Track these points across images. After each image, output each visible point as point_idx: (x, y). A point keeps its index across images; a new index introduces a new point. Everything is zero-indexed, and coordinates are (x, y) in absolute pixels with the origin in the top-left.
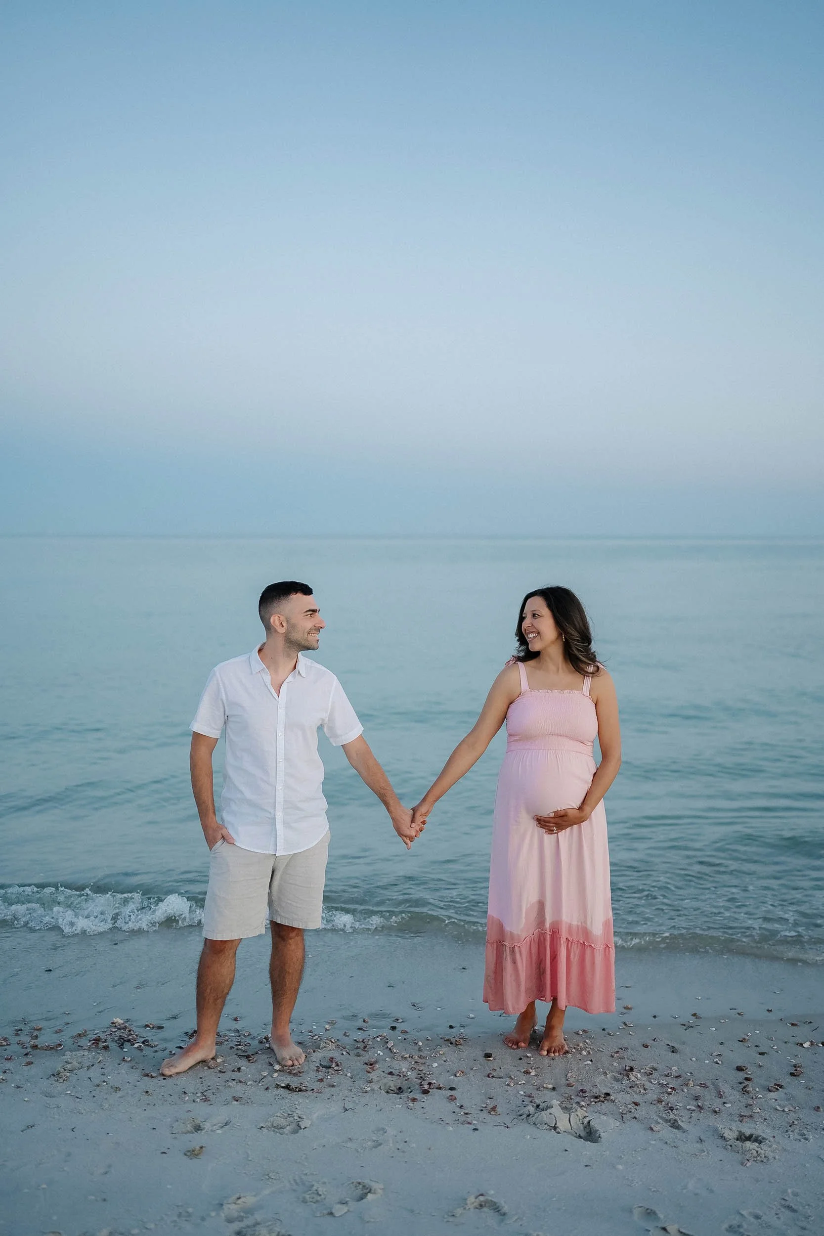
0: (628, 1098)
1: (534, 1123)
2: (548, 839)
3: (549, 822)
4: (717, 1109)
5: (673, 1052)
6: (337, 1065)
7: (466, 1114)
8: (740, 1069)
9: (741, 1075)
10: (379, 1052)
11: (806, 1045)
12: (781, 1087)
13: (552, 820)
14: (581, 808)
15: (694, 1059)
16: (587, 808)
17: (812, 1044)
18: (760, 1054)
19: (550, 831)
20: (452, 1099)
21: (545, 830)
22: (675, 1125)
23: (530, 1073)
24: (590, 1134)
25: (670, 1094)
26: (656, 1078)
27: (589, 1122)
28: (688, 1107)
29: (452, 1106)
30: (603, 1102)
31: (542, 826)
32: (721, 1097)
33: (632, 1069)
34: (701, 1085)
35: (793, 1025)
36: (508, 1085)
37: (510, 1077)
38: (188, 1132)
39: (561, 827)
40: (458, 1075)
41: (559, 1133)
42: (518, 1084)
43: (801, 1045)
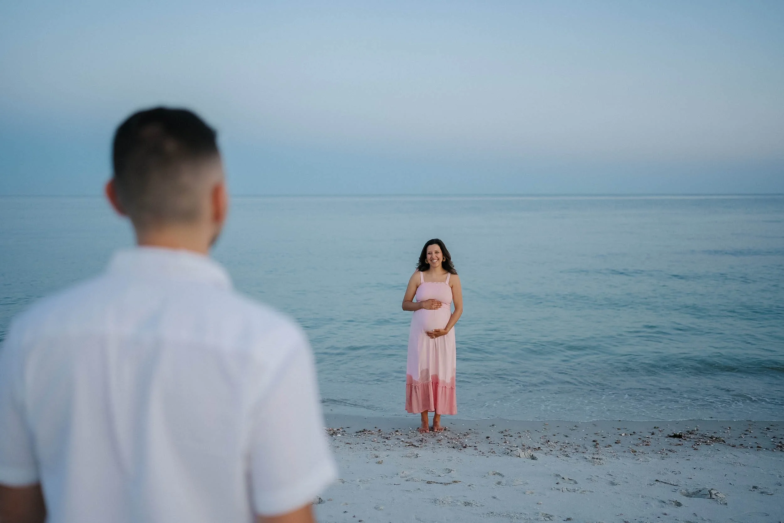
0: (548, 450)
1: (511, 456)
2: (431, 340)
3: (432, 334)
4: (584, 452)
5: (566, 437)
6: (425, 440)
7: (483, 453)
8: (594, 441)
9: (595, 443)
10: (442, 437)
11: (623, 435)
12: (611, 446)
13: (433, 333)
14: (445, 329)
15: (575, 439)
16: (448, 329)
17: (625, 434)
18: (603, 438)
19: (432, 338)
20: (476, 449)
21: (430, 337)
22: (567, 456)
23: (506, 442)
24: (533, 458)
25: (564, 448)
26: (559, 444)
27: (533, 455)
28: (572, 451)
29: (476, 451)
30: (538, 450)
31: (429, 336)
32: (586, 449)
33: (549, 441)
34: (577, 446)
35: (618, 429)
36: (498, 446)
37: (499, 443)
38: (373, 458)
39: (437, 336)
40: (477, 443)
41: (521, 458)
42: (502, 445)
43: (621, 435)
